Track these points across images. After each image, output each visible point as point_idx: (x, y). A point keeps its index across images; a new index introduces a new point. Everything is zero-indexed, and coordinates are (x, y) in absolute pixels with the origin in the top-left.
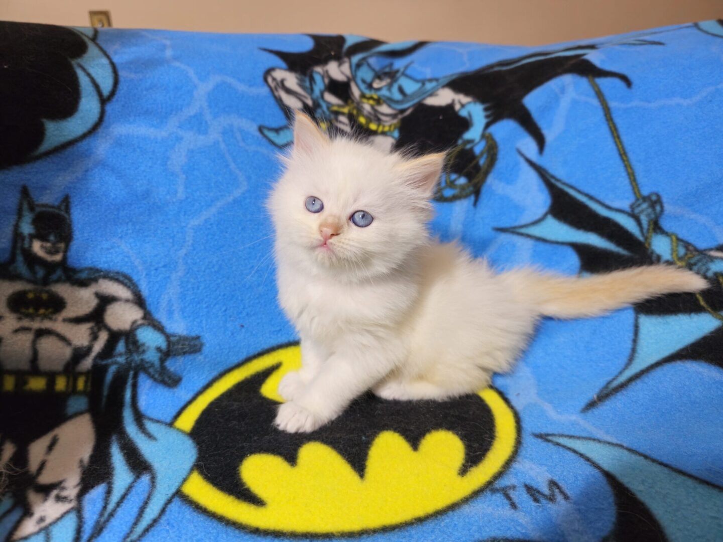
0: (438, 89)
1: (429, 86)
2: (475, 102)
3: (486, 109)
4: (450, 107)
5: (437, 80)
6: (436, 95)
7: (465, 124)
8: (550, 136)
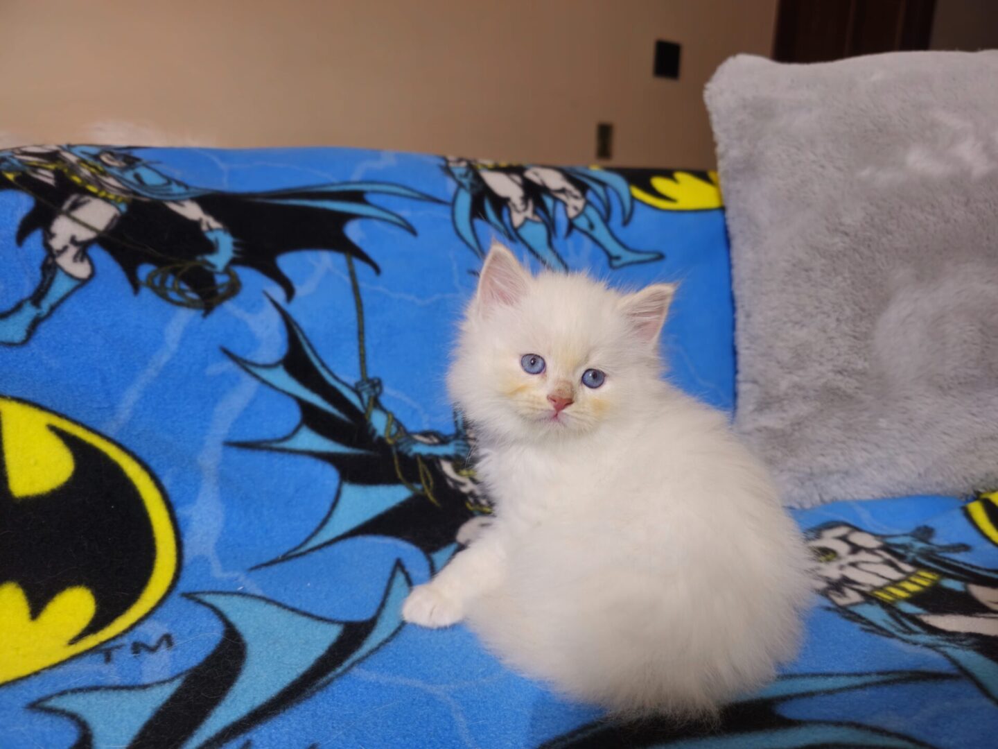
0: (185, 200)
1: (176, 189)
2: (225, 231)
3: (235, 244)
4: (196, 225)
5: (187, 187)
6: (182, 205)
7: (211, 248)
8: (300, 291)
